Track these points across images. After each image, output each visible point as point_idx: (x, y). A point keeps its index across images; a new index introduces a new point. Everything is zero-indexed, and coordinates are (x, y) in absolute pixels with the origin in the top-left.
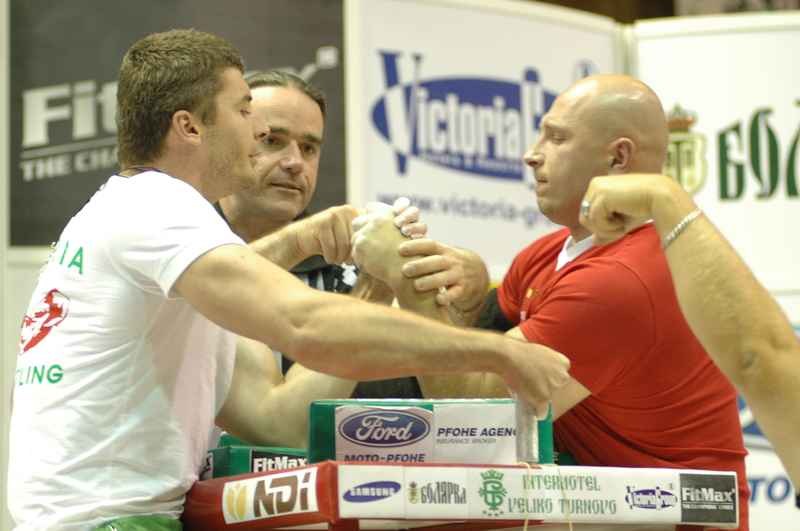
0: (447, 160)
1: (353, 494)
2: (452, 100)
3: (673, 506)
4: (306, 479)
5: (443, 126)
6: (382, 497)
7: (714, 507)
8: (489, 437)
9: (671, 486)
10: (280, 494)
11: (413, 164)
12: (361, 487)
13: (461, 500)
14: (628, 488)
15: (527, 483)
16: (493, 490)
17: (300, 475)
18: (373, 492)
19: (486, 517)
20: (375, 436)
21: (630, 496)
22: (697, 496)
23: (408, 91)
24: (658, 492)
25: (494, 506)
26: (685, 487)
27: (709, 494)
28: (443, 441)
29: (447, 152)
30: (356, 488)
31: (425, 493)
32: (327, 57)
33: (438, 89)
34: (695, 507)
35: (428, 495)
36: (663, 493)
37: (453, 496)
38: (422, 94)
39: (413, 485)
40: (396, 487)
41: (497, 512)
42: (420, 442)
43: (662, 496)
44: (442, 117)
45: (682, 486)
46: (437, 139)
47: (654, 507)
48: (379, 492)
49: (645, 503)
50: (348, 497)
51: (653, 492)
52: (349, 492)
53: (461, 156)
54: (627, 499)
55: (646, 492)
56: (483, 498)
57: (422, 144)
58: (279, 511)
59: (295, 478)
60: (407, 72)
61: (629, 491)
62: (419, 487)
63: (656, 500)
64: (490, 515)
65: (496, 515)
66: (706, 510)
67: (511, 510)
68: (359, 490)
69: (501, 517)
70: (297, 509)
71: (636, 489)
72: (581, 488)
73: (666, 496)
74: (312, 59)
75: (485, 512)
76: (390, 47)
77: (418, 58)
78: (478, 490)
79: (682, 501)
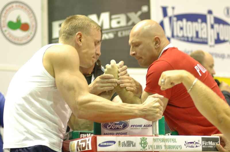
0: (183, 39)
1: (101, 145)
2: (184, 20)
3: (199, 147)
4: (89, 141)
5: (182, 28)
6: (110, 145)
7: (212, 147)
8: (146, 127)
9: (199, 141)
10: (82, 145)
11: (172, 40)
12: (104, 142)
13: (134, 146)
14: (186, 142)
15: (155, 140)
16: (144, 143)
17: (87, 139)
18: (107, 144)
19: (142, 151)
20: (113, 127)
21: (186, 144)
22: (207, 144)
23: (170, 18)
24: (195, 143)
25: (144, 147)
26: (204, 141)
27: (211, 143)
28: (133, 129)
29: (183, 36)
30: (102, 143)
31: (123, 144)
32: (145, 9)
33: (180, 17)
34: (206, 147)
35: (124, 145)
36: (196, 143)
37: (131, 145)
38: (175, 19)
39: (119, 142)
40: (114, 142)
41: (145, 149)
42: (125, 129)
43: (196, 144)
44: (181, 26)
45: (202, 141)
46: (180, 32)
47: (194, 147)
48: (109, 144)
49: (191, 146)
50: (100, 145)
51: (193, 143)
52: (100, 144)
53: (188, 38)
54: (185, 145)
55: (191, 143)
56: (141, 145)
57: (175, 34)
58: (82, 150)
59: (86, 140)
60: (170, 12)
61: (186, 143)
62: (121, 142)
63: (194, 145)
64: (143, 150)
65: (145, 150)
66: (210, 148)
67: (149, 149)
68: (103, 143)
69: (146, 151)
70: (87, 149)
71: (188, 142)
72: (171, 142)
73: (197, 144)
74: (140, 9)
75: (141, 149)
76: (165, 5)
77: (173, 8)
78: (139, 143)
79: (202, 145)
